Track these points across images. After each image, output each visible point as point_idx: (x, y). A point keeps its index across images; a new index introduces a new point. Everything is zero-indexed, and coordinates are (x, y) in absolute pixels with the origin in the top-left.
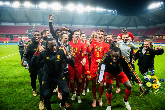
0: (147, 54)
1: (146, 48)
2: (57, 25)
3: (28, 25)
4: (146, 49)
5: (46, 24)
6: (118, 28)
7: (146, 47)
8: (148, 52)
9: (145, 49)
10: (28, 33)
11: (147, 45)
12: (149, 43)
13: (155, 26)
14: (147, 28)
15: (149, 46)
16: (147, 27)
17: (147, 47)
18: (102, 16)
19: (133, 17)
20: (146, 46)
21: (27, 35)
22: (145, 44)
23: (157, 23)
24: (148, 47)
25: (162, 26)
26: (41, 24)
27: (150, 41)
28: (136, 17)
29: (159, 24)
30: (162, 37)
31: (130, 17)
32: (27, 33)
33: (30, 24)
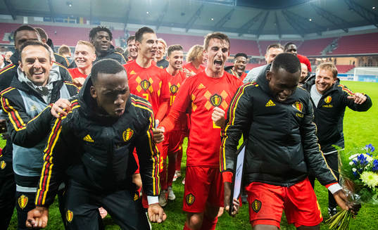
0: (326, 104)
1: (323, 87)
2: (88, 22)
3: (7, 20)
4: (321, 89)
5: (58, 19)
6: (239, 36)
7: (322, 83)
8: (328, 99)
9: (321, 92)
10: (8, 40)
11: (325, 78)
12: (331, 73)
13: (321, 35)
14: (303, 40)
15: (331, 81)
16: (303, 37)
17: (324, 84)
18: (202, 6)
19: (272, 13)
20: (322, 80)
21: (6, 47)
22: (320, 77)
23: (325, 29)
24: (329, 84)
25: (336, 36)
26: (44, 20)
27: (333, 69)
28: (279, 12)
29: (330, 30)
30: (335, 60)
31: (266, 12)
32: (4, 40)
33: (14, 19)
